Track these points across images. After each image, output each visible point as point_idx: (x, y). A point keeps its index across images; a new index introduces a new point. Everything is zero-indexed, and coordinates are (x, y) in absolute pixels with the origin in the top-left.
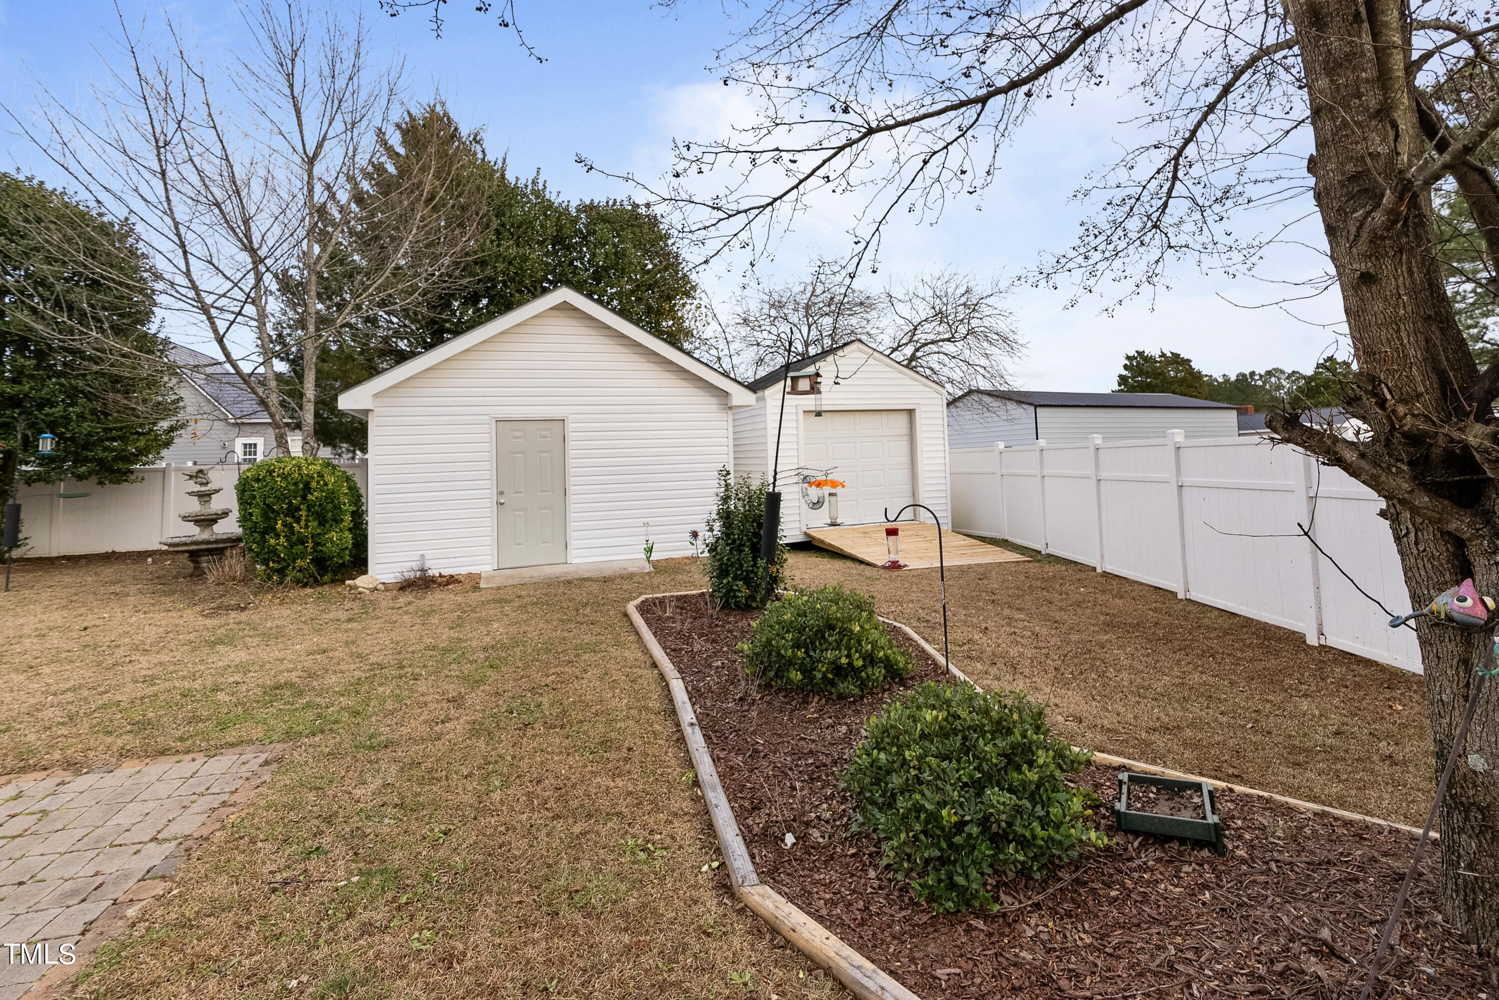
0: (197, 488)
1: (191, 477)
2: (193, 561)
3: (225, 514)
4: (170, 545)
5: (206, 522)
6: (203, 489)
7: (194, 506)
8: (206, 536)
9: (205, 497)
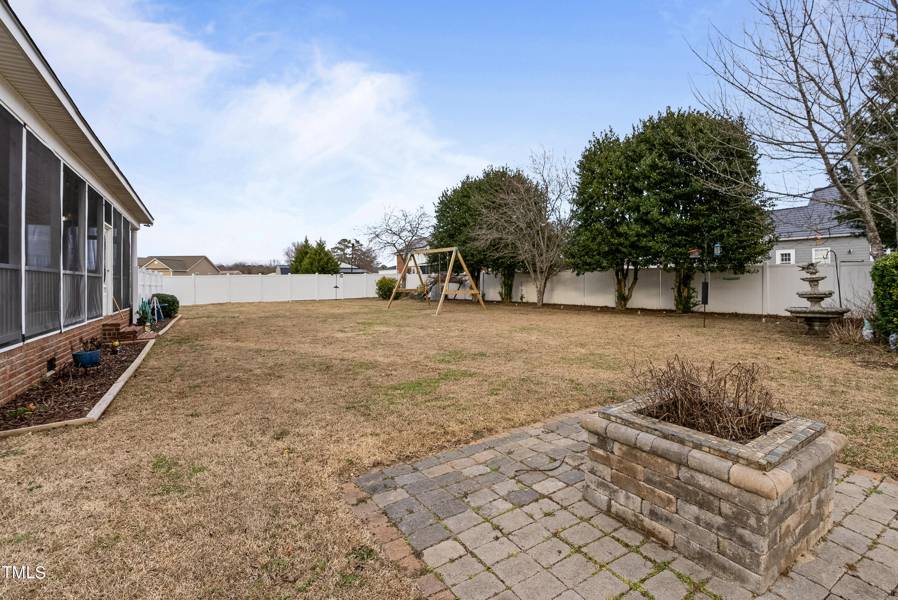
0: (809, 276)
1: (803, 268)
2: (809, 325)
3: (830, 294)
4: (791, 312)
5: (817, 299)
6: (814, 276)
7: (806, 288)
8: (816, 308)
9: (814, 282)
